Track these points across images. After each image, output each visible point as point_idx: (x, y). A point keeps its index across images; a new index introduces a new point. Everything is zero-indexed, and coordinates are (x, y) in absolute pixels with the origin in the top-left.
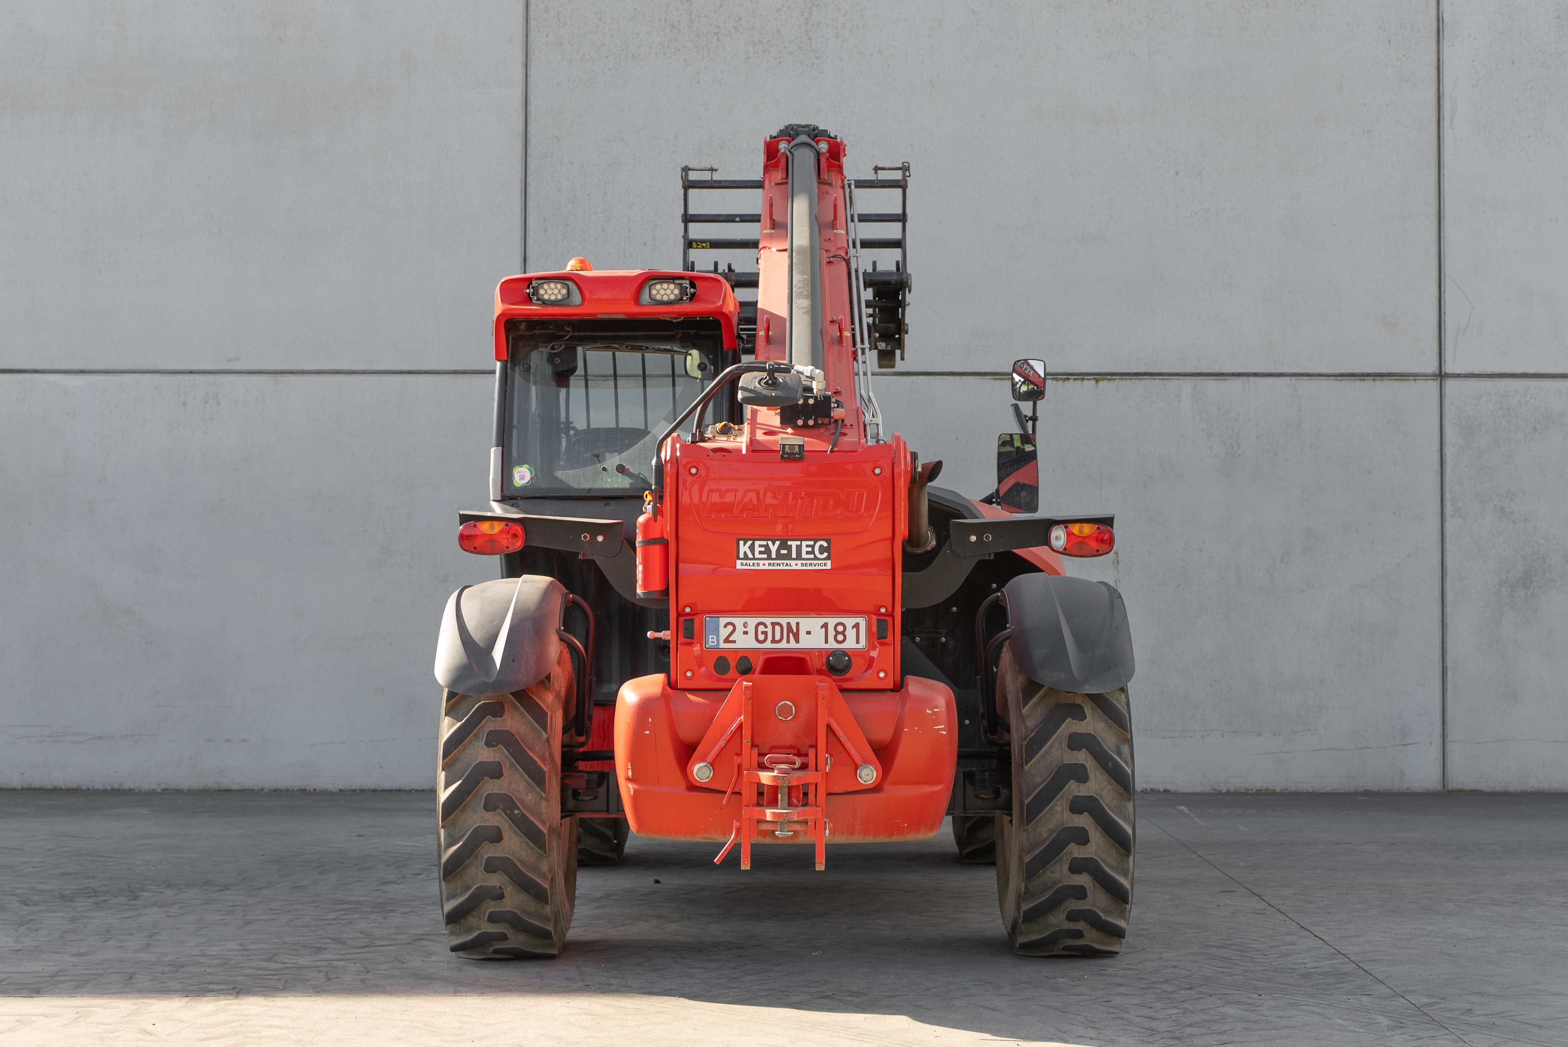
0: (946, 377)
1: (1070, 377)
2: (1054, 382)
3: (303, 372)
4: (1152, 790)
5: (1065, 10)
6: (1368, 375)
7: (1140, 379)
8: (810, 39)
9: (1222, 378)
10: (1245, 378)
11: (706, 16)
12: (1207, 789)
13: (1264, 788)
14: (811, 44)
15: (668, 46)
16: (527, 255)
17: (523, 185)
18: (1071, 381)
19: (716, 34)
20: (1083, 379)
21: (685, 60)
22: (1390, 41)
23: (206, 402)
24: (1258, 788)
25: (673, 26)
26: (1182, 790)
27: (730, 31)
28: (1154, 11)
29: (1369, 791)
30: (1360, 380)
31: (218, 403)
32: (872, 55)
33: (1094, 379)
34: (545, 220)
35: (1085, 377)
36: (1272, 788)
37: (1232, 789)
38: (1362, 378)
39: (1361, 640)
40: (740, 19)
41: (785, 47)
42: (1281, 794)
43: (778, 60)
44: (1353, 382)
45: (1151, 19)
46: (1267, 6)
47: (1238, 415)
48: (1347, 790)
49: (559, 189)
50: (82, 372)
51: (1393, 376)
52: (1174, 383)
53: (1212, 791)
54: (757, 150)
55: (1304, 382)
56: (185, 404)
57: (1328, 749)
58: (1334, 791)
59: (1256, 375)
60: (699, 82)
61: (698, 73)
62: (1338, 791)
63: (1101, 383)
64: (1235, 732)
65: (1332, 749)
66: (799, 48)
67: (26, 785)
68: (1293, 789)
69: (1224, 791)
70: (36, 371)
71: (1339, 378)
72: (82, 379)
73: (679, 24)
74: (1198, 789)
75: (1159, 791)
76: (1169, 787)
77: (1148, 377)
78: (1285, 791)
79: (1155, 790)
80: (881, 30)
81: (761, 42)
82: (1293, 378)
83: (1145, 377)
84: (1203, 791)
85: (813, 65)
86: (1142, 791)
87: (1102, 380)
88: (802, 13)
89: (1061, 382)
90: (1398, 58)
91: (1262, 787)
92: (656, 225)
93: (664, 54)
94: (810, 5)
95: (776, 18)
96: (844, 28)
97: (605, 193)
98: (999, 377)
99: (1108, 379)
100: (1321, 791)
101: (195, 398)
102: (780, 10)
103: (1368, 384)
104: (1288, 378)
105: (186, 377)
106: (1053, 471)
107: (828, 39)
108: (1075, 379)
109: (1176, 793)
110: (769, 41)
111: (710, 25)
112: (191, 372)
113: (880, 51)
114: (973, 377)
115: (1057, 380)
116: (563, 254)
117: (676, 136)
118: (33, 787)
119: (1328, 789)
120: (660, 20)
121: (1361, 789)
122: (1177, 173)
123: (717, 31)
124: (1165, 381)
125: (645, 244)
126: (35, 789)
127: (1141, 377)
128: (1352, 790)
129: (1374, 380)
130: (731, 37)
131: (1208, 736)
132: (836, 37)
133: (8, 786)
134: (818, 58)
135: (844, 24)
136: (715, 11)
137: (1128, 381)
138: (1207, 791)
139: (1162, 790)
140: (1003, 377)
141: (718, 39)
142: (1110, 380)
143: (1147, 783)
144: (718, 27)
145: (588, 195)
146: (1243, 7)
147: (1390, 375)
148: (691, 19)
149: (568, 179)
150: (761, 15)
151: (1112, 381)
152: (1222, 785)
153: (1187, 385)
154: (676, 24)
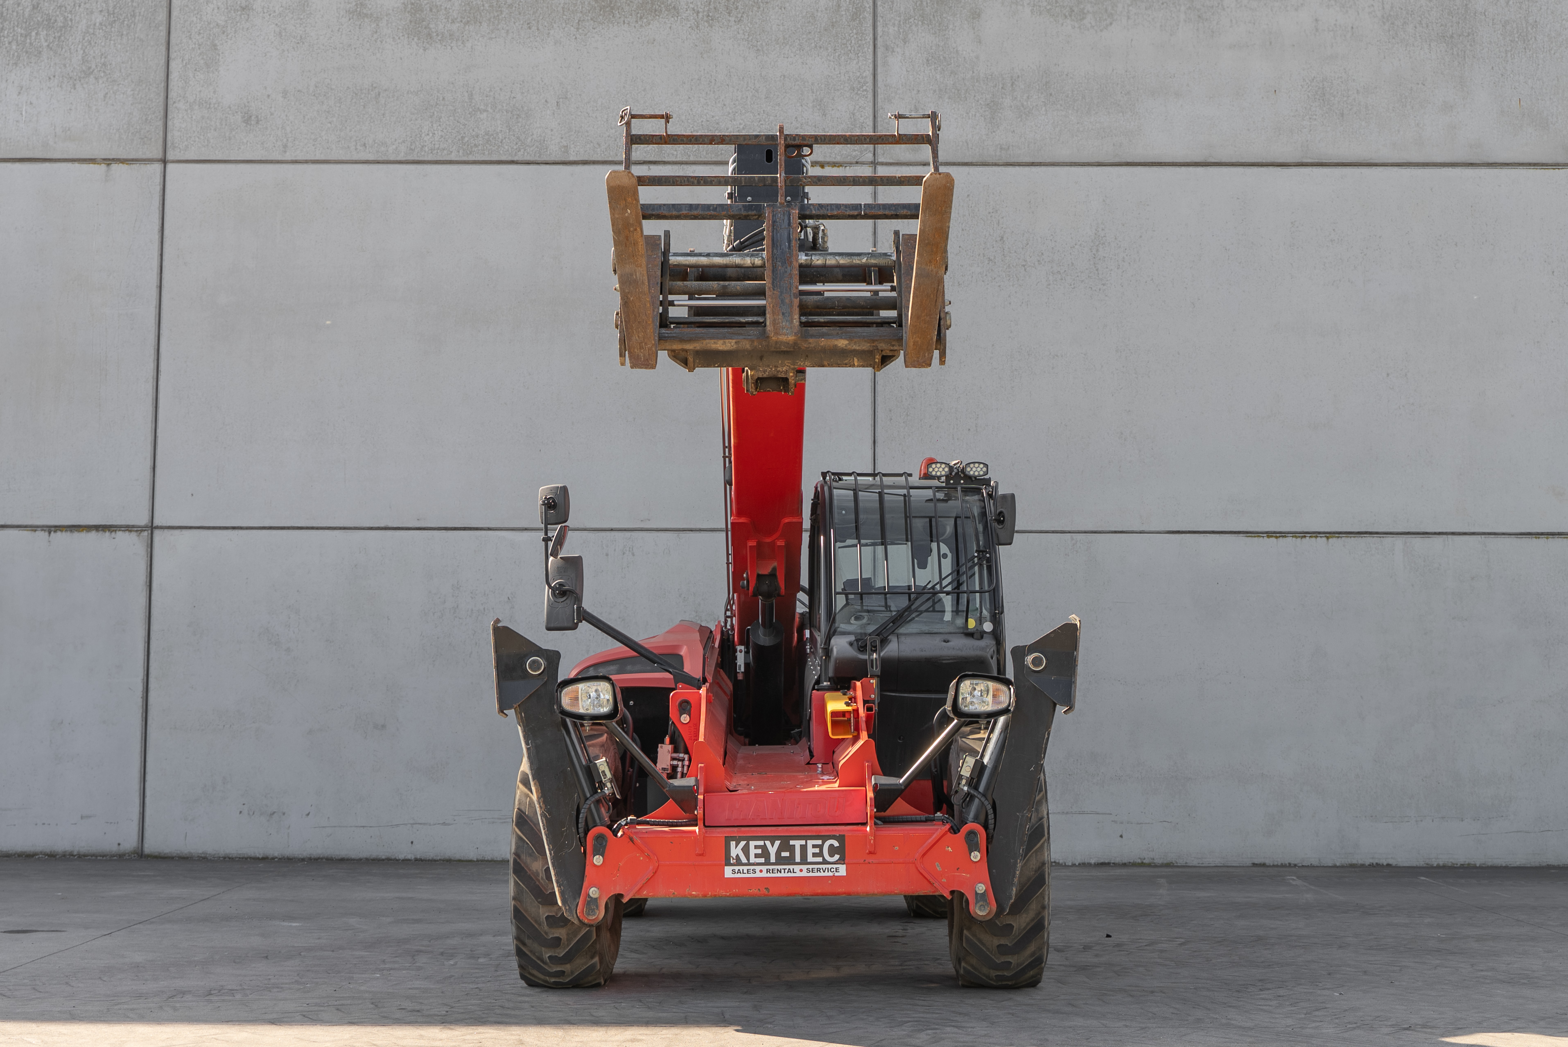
0: (1208, 535)
1: (1306, 535)
2: (1294, 539)
3: (700, 530)
4: (1377, 863)
5: (1298, 248)
6: (1542, 534)
7: (1362, 537)
8: (1097, 270)
9: (1427, 536)
10: (1445, 536)
11: (1015, 252)
12: (1421, 863)
13: (1467, 863)
14: (1098, 274)
15: (986, 275)
16: (876, 438)
17: (873, 383)
18: (1308, 538)
19: (1024, 266)
20: (1316, 537)
21: (999, 286)
22: (1553, 272)
23: (624, 554)
24: (1462, 863)
25: (990, 260)
26: (1401, 864)
27: (1034, 264)
28: (1367, 248)
29: (1550, 865)
30: (1536, 538)
31: (633, 555)
32: (1146, 282)
33: (1325, 536)
34: (890, 411)
35: (1318, 535)
36: (1473, 863)
37: (1441, 863)
38: (1537, 536)
39: (1541, 745)
40: (1042, 254)
41: (1078, 276)
42: (1481, 867)
43: (1073, 286)
44: (1530, 539)
45: (1365, 255)
46: (1456, 245)
47: (1440, 565)
48: (1533, 865)
49: (901, 387)
50: (526, 529)
51: (1562, 535)
52: (1389, 540)
53: (1425, 865)
54: (1057, 356)
55: (1492, 540)
56: (607, 555)
57: (1517, 832)
58: (1522, 865)
59: (1453, 534)
60: (1010, 304)
61: (1009, 296)
62: (1526, 866)
63: (1330, 540)
64: (1443, 818)
65: (1521, 831)
66: (1089, 276)
67: (480, 858)
68: (1490, 864)
69: (1435, 865)
70: (489, 529)
71: (1519, 536)
72: (526, 534)
73: (995, 258)
74: (1414, 863)
75: (1383, 865)
76: (1391, 862)
77: (1368, 535)
78: (1484, 866)
79: (1380, 864)
80: (1153, 263)
81: (1059, 272)
82: (1483, 536)
83: (1365, 535)
84: (1418, 865)
85: (1100, 290)
86: (1370, 865)
87: (1332, 537)
88: (1091, 249)
89: (1299, 539)
90: (1560, 285)
91: (1465, 862)
92: (978, 415)
93: (983, 281)
94: (1097, 243)
95: (1070, 254)
96: (1124, 261)
97: (937, 390)
98: (1250, 535)
99: (1336, 537)
100: (1512, 866)
101: (615, 550)
102: (1074, 247)
103: (1542, 541)
104: (1479, 536)
105: (608, 533)
106: (1294, 609)
107: (1112, 270)
108: (1310, 537)
109: (1397, 867)
110: (1065, 271)
111: (1019, 259)
112: (612, 530)
113: (1152, 279)
114: (1230, 535)
115: (1296, 537)
116: (904, 438)
117: (993, 345)
118: (486, 859)
119: (1518, 864)
120: (979, 255)
121: (1544, 864)
122: (1388, 375)
123: (1024, 263)
124: (1382, 538)
125: (969, 430)
126: (488, 861)
127: (1362, 535)
128: (1537, 864)
129: (1547, 538)
130: (1036, 268)
131: (1422, 821)
132: (1118, 268)
133: (466, 858)
134: (1104, 285)
135: (1124, 258)
136: (1023, 248)
137: (1352, 538)
138: (1421, 865)
139: (1385, 864)
140: (1253, 535)
141: (1025, 270)
142: (1338, 537)
143: (1373, 858)
144: (1025, 261)
145: (924, 391)
146: (1437, 245)
147: (1560, 534)
148: (1004, 254)
149: (908, 379)
150: (1058, 251)
151: (1340, 539)
152: (1433, 860)
153: (1399, 541)
154: (992, 258)
